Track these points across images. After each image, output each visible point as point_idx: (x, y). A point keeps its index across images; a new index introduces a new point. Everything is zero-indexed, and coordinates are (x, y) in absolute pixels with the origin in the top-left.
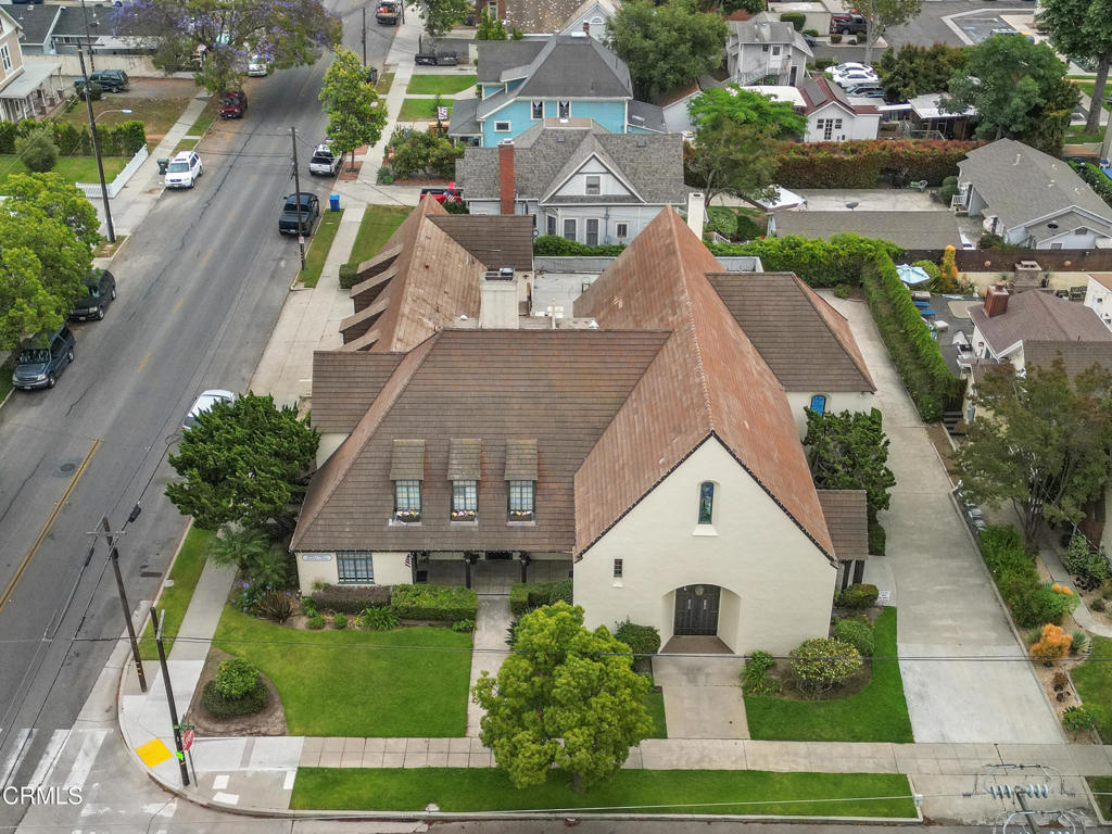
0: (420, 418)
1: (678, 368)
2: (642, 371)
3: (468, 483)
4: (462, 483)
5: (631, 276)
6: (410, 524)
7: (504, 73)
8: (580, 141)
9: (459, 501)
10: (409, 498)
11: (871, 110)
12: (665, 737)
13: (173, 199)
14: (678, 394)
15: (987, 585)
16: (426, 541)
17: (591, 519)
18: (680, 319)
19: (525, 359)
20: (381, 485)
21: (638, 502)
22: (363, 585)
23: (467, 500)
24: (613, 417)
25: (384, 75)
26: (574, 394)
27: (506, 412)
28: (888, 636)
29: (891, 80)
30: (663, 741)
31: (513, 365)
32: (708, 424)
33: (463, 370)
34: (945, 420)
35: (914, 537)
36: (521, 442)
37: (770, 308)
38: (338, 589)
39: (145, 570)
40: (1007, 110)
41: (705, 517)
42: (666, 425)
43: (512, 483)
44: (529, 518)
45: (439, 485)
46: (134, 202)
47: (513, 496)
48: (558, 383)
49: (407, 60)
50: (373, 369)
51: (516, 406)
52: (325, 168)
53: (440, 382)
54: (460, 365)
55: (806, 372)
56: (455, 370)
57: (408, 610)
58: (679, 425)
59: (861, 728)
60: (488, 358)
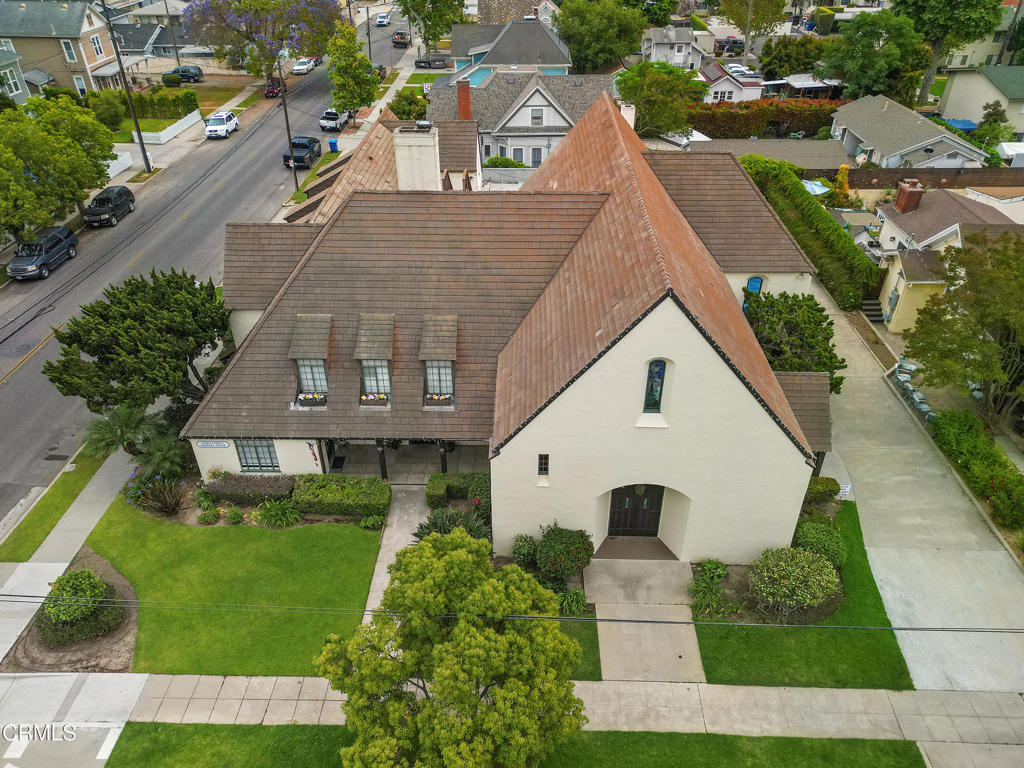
0: (327, 290)
1: (619, 227)
2: (576, 238)
3: (378, 363)
4: (371, 363)
5: (566, 159)
6: (314, 408)
7: (471, 50)
8: (527, 83)
9: (370, 384)
10: (315, 379)
11: (756, 85)
12: (599, 678)
13: (212, 145)
14: (619, 254)
15: (949, 475)
16: (333, 427)
17: (512, 405)
18: (619, 180)
19: (445, 224)
20: (282, 364)
21: (568, 386)
22: (266, 474)
23: (380, 381)
24: (543, 289)
25: (392, 74)
26: (498, 265)
27: (423, 284)
28: (854, 538)
29: (770, 64)
30: (595, 685)
31: (432, 231)
32: (662, 281)
33: (375, 237)
34: (864, 307)
35: (857, 421)
36: (439, 318)
37: (708, 187)
38: (238, 479)
39: (53, 453)
40: (871, 73)
41: (652, 404)
42: (604, 291)
43: (429, 364)
44: (447, 402)
45: (347, 364)
46: (180, 147)
47: (430, 377)
48: (481, 252)
49: (410, 66)
50: (289, 242)
51: (435, 278)
52: (331, 124)
53: (349, 250)
54: (371, 230)
55: (745, 252)
56: (366, 237)
57: (311, 505)
58: (622, 288)
59: (845, 667)
60: (403, 224)
